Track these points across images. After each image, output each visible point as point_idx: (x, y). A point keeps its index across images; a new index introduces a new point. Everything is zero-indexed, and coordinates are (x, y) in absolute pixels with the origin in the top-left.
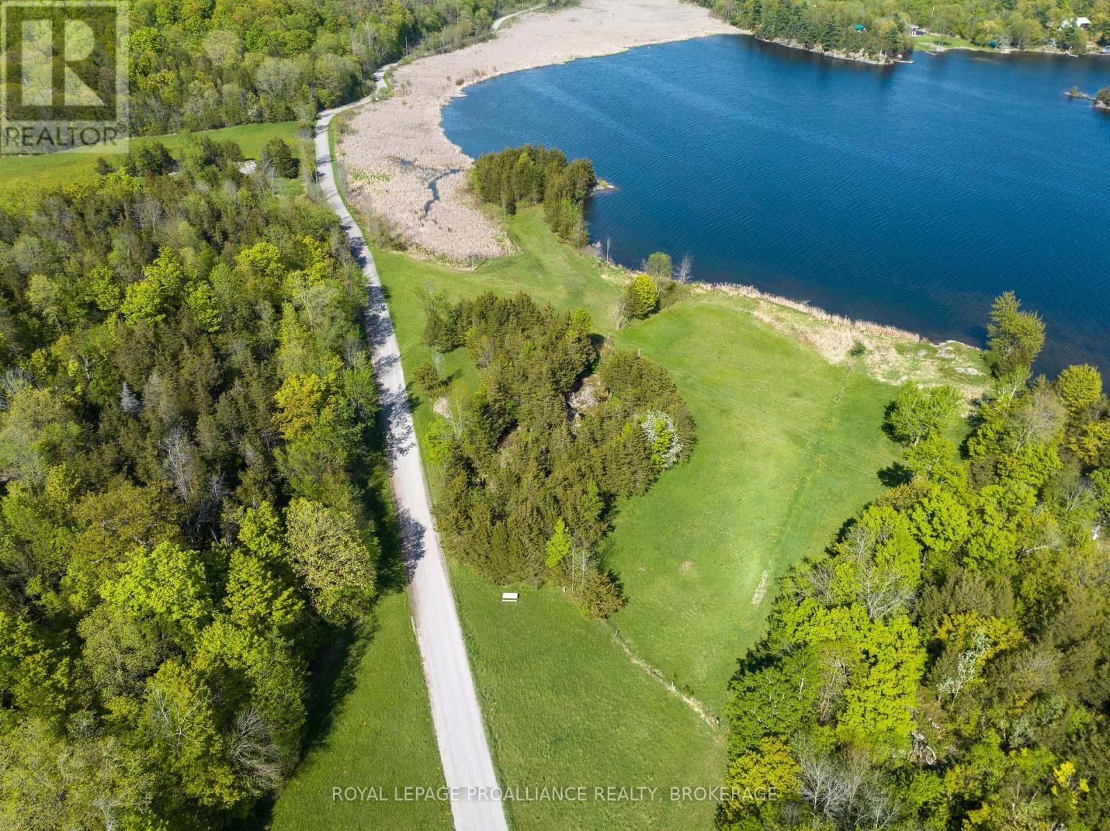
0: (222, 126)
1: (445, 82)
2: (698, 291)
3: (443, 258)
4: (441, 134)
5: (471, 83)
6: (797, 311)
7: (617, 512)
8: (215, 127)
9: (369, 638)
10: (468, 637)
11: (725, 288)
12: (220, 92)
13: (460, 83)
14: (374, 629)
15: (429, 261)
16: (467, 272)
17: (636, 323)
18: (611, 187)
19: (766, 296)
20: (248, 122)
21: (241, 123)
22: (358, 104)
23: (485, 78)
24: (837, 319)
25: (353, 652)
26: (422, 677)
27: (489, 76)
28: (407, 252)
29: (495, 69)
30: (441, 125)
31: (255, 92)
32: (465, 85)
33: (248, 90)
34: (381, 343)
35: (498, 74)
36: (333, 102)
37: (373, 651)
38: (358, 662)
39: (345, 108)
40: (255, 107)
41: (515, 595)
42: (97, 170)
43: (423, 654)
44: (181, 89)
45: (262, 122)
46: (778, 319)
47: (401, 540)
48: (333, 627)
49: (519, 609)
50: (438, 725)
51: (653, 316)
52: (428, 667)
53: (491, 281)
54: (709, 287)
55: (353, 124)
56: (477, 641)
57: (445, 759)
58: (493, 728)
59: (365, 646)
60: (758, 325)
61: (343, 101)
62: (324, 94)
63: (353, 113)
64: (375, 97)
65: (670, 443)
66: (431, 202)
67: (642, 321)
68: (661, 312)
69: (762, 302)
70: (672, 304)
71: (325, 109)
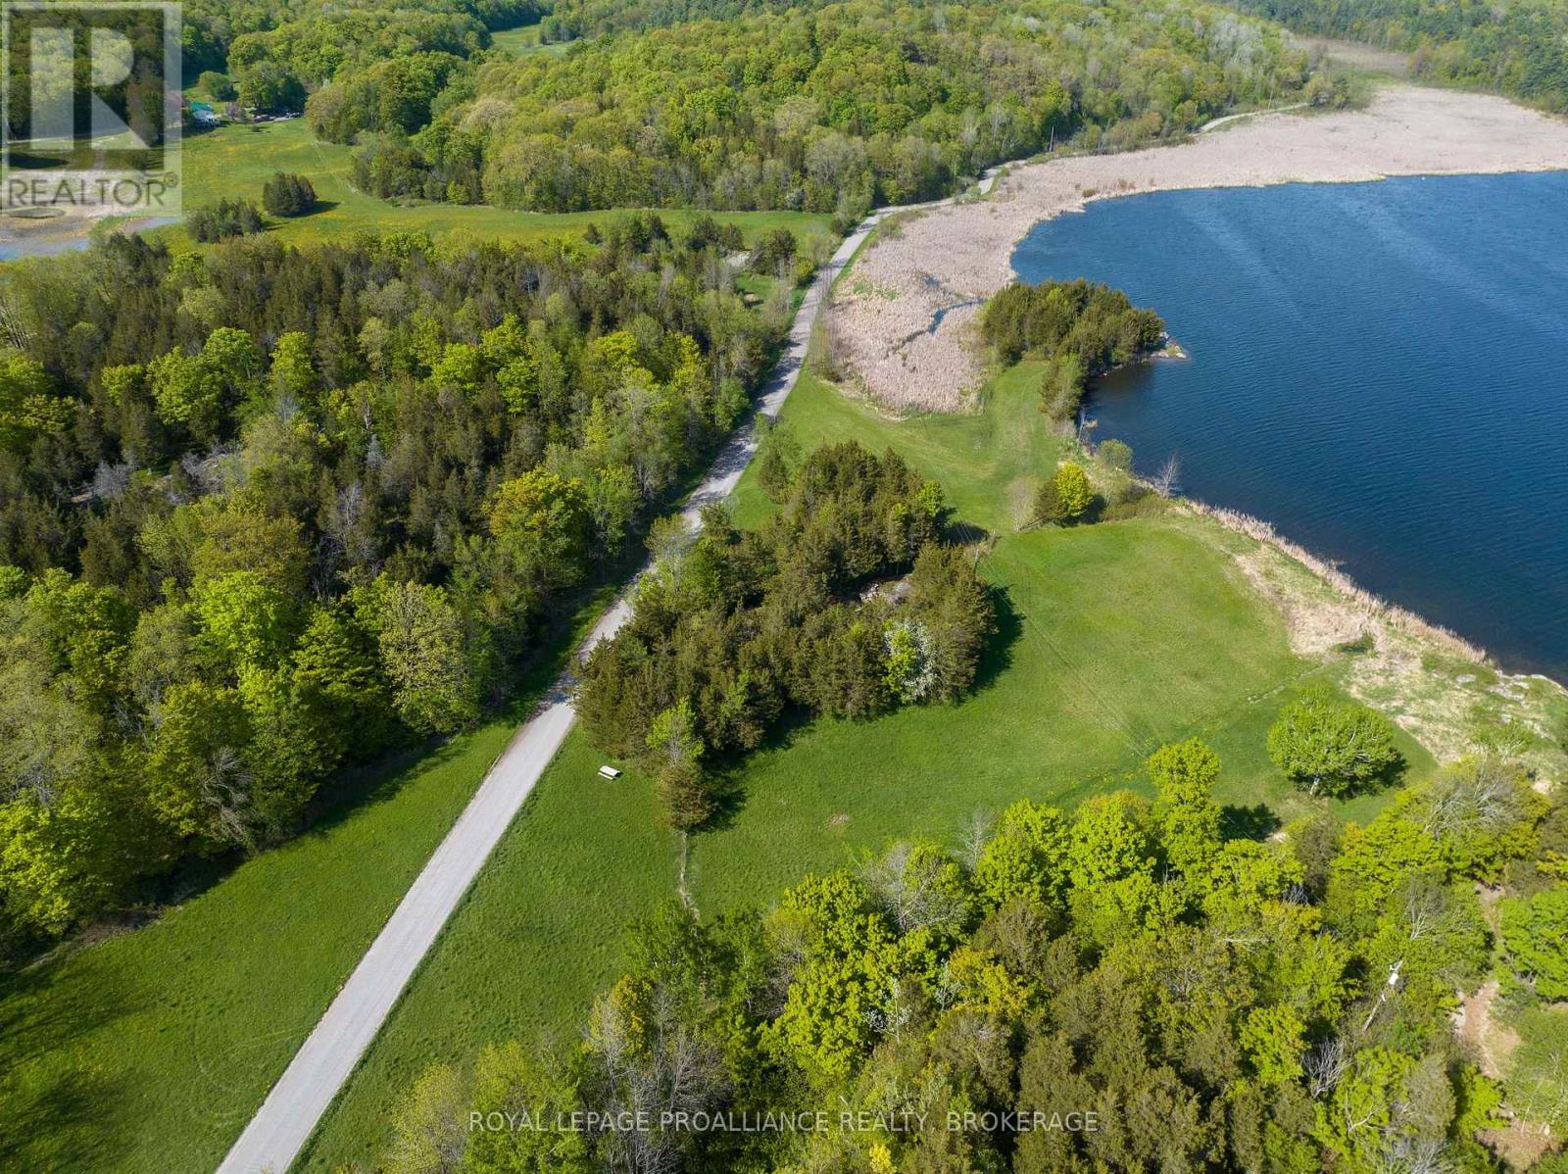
0: (753, 208)
1: (1071, 189)
2: (1180, 510)
3: (877, 400)
4: (1008, 254)
5: (1105, 196)
6: (1306, 571)
7: (811, 731)
8: (744, 208)
9: (445, 759)
10: (534, 796)
11: (1223, 516)
12: (761, 167)
13: (1088, 194)
14: (458, 753)
15: (858, 400)
16: (890, 422)
17: (1052, 529)
18: (1181, 355)
19: (1281, 542)
20: (784, 207)
21: (774, 208)
22: (934, 205)
23: (1131, 192)
24: (1363, 597)
25: (420, 766)
26: (457, 815)
27: (1138, 191)
28: (840, 385)
29: (1152, 183)
30: (1016, 245)
31: (804, 171)
32: (1093, 198)
33: (794, 169)
34: (719, 477)
35: (1154, 189)
36: (902, 196)
37: (439, 773)
38: (416, 776)
39: (915, 207)
40: (797, 190)
41: (613, 772)
42: (586, 237)
43: (478, 793)
44: (723, 160)
45: (800, 210)
46: (1268, 574)
47: (557, 679)
48: (410, 730)
49: (609, 789)
50: (433, 862)
51: (1081, 526)
52: (473, 806)
53: (911, 439)
54: (1199, 509)
55: (907, 228)
56: (539, 804)
57: (411, 894)
58: (479, 888)
59: (436, 764)
60: (1229, 574)
61: (916, 198)
62: (891, 186)
63: (918, 214)
64: (962, 198)
65: (916, 668)
66: (921, 333)
67: (1060, 529)
68: (1099, 524)
69: (1264, 547)
70: (1125, 518)
71: (888, 205)
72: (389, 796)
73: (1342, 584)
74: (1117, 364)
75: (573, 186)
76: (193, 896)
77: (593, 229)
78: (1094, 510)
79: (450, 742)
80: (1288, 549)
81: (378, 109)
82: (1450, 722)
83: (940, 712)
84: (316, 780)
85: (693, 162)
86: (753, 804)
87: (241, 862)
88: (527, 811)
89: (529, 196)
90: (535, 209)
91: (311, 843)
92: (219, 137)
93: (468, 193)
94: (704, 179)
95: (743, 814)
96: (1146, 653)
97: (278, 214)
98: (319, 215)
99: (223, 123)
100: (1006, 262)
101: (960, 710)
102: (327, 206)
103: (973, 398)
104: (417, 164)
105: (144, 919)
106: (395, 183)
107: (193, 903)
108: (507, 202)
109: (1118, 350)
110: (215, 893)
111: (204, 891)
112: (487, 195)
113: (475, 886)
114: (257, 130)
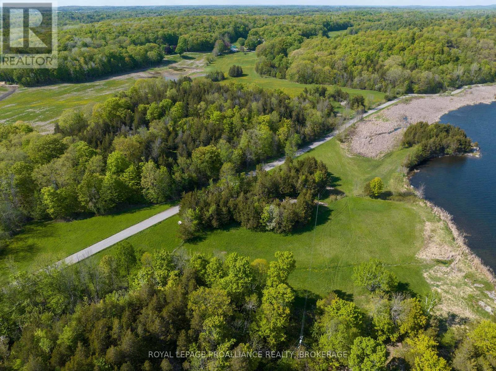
0: (365, 89)
2: (421, 204)
3: (350, 150)
4: (443, 114)
6: (450, 233)
8: (362, 89)
11: (436, 209)
15: (344, 149)
16: (347, 157)
17: (368, 198)
18: (477, 156)
19: (450, 222)
20: (375, 90)
21: (372, 89)
24: (465, 248)
28: (342, 144)
30: (449, 111)
34: (280, 161)
36: (419, 91)
39: (424, 95)
40: (380, 85)
41: (181, 223)
42: (304, 91)
45: (380, 91)
46: (433, 231)
49: (177, 226)
51: (379, 200)
53: (349, 163)
54: (429, 205)
55: (414, 101)
60: (418, 226)
61: (426, 92)
62: (416, 87)
63: (422, 97)
64: (443, 94)
65: (270, 220)
66: (386, 133)
67: (371, 199)
68: (387, 201)
69: (442, 222)
70: (397, 201)
71: (414, 93)
72: (133, 213)
73: (460, 241)
74: (447, 154)
75: (310, 76)
76: (81, 220)
77: (306, 89)
78: (386, 195)
79: (155, 206)
80: (450, 225)
81: (274, 51)
82: (455, 296)
83: (277, 236)
84: (115, 203)
85: (351, 73)
86: (206, 242)
87: (94, 216)
88: (155, 225)
89: (297, 78)
90: (298, 82)
91: (110, 217)
92: (235, 55)
93: (282, 75)
94: (352, 78)
95: (202, 243)
96: (361, 241)
97: (231, 76)
98: (241, 78)
99: (238, 52)
100: (439, 117)
101: (285, 237)
102: (246, 75)
103: (383, 155)
104: (273, 66)
105: (69, 221)
106: (264, 71)
107: (80, 221)
108: (291, 79)
109: (448, 150)
110: (85, 220)
111: (83, 219)
112: (287, 77)
113: (130, 237)
114: (245, 54)
